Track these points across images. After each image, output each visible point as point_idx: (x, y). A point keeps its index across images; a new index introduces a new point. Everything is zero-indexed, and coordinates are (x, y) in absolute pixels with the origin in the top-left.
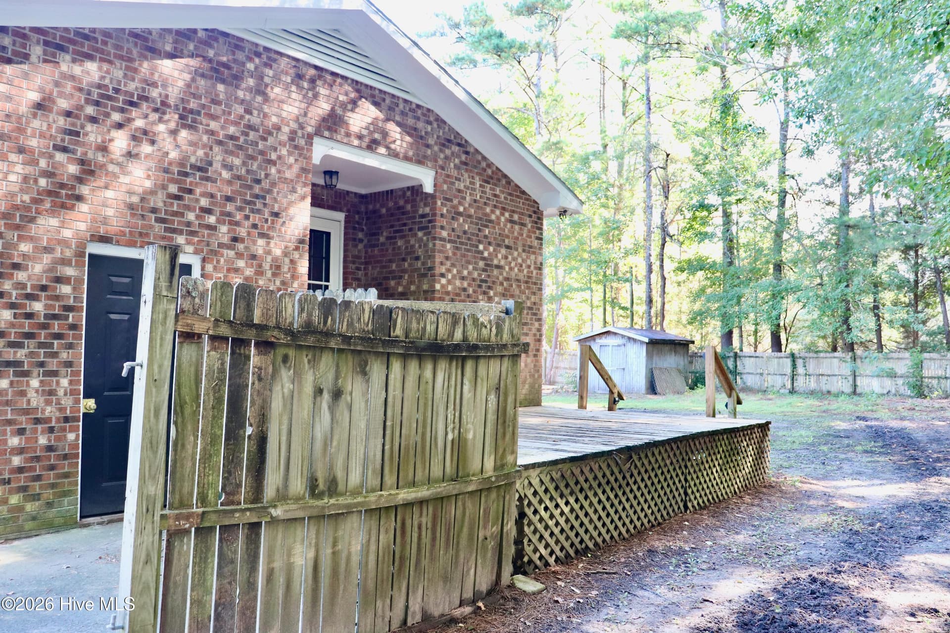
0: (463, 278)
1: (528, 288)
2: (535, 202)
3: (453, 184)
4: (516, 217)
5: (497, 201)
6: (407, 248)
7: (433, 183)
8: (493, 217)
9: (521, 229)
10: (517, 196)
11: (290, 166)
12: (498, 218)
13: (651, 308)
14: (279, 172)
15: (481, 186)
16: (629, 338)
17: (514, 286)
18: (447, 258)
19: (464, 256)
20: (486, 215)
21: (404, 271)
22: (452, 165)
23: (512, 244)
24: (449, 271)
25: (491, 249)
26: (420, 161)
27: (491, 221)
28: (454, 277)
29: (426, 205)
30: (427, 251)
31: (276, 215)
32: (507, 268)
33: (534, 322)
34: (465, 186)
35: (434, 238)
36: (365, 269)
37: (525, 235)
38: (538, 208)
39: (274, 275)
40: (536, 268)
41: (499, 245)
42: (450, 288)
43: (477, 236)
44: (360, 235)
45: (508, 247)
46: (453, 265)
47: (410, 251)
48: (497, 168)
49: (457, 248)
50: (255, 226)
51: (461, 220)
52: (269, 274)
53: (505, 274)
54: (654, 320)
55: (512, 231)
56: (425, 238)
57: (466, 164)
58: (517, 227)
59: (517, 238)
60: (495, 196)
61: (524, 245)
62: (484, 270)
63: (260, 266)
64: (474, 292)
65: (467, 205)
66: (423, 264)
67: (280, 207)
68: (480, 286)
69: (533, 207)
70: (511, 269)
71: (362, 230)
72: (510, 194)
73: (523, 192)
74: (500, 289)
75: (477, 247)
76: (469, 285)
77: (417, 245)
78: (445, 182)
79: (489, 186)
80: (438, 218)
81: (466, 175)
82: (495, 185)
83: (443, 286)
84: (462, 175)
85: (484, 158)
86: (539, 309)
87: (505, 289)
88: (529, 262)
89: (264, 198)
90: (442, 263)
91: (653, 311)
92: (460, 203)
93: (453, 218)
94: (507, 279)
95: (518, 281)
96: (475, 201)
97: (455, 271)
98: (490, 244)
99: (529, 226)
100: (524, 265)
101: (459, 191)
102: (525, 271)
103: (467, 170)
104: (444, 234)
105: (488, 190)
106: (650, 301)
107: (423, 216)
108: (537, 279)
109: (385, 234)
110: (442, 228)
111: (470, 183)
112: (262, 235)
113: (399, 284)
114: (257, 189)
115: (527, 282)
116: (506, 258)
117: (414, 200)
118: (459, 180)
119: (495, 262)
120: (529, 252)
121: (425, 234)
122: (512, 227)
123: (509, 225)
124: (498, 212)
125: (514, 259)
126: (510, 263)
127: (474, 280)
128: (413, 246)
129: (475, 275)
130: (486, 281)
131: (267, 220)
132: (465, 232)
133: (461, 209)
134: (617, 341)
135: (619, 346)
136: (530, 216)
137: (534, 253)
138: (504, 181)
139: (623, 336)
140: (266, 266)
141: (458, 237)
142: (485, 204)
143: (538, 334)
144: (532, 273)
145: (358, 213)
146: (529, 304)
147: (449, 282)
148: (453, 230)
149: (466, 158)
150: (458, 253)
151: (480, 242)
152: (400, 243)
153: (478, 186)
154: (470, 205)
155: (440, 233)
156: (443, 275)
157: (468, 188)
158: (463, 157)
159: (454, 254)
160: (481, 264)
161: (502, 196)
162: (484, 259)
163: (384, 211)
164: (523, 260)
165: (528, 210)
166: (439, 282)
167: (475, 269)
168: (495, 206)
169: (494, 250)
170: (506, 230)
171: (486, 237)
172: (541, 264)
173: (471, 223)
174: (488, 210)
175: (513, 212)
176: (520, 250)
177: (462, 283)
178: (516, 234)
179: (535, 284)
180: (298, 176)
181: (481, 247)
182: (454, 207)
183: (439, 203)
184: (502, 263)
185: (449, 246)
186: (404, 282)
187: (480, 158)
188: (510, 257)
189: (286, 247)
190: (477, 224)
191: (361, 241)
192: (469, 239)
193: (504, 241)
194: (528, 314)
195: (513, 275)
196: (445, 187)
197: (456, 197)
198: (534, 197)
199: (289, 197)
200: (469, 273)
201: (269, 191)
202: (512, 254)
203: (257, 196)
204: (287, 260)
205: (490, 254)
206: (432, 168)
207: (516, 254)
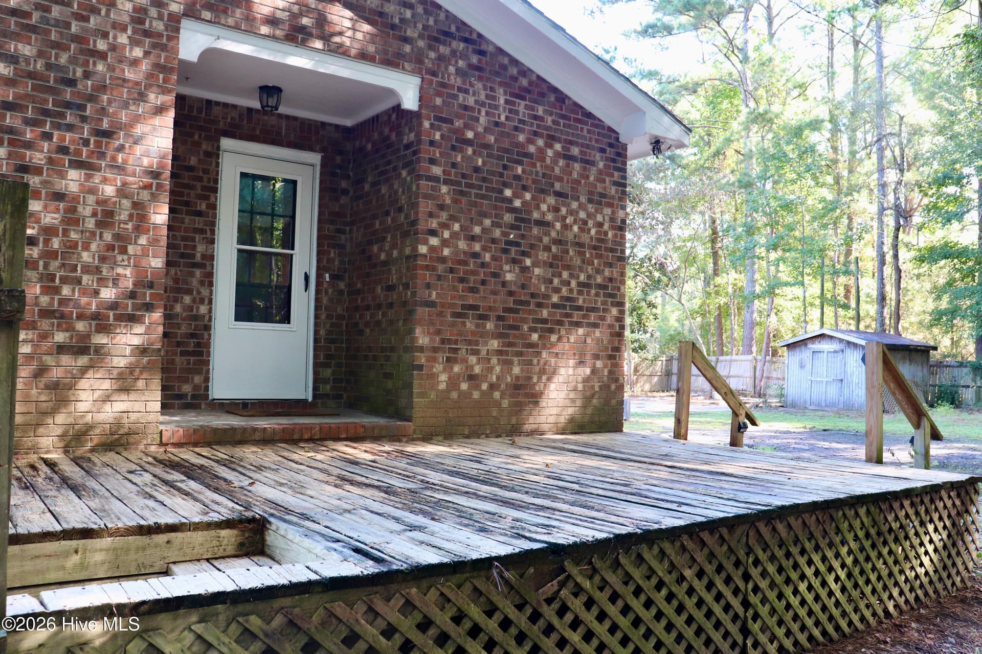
0: (473, 238)
1: (599, 256)
2: (610, 129)
3: (455, 97)
4: (575, 151)
5: (538, 126)
6: (390, 196)
7: (418, 95)
8: (532, 149)
9: (585, 169)
10: (576, 120)
11: (135, 62)
12: (541, 151)
13: (883, 307)
14: (111, 68)
15: (507, 102)
16: (849, 343)
17: (571, 253)
18: (442, 207)
19: (475, 204)
20: (518, 145)
21: (387, 230)
22: (452, 69)
23: (567, 190)
24: (445, 226)
25: (528, 196)
26: (391, 61)
27: (528, 155)
28: (454, 235)
29: (411, 131)
30: (410, 197)
31: (108, 134)
32: (558, 225)
33: (609, 307)
34: (476, 102)
35: (419, 177)
36: (351, 231)
37: (592, 178)
38: (617, 139)
39: (100, 224)
40: (612, 228)
41: (543, 191)
42: (446, 252)
43: (501, 175)
44: (344, 184)
45: (558, 194)
46: (453, 218)
47: (394, 200)
48: (539, 77)
49: (462, 193)
50: (63, 150)
51: (470, 151)
52: (90, 224)
53: (553, 234)
54: (887, 321)
55: (567, 170)
56: (408, 178)
57: (479, 69)
58: (577, 166)
59: (578, 182)
60: (536, 117)
61: (591, 193)
62: (513, 227)
63: (73, 210)
64: (494, 258)
65: (480, 129)
66: (407, 216)
67: (112, 123)
68: (505, 251)
69: (610, 137)
70: (565, 227)
71: (348, 177)
72: (564, 117)
73: (589, 115)
74: (543, 256)
75: (501, 192)
76: (484, 249)
77: (400, 190)
78: (439, 94)
79: (523, 103)
80: (425, 147)
81: (479, 85)
82: (535, 102)
83: (432, 249)
84: (471, 85)
85: (515, 62)
86: (619, 289)
87: (555, 257)
88: (599, 218)
89: (82, 108)
90: (431, 215)
91: (886, 311)
92: (467, 126)
93: (453, 148)
94: (557, 242)
95: (580, 245)
96: (497, 124)
97: (457, 227)
98: (525, 188)
99: (601, 165)
100: (590, 223)
101: (466, 108)
102: (593, 232)
103: (480, 79)
104: (437, 170)
105: (521, 109)
106: (882, 298)
107: (408, 146)
108: (615, 242)
109: (370, 179)
110: (432, 161)
111: (487, 97)
112: (78, 164)
113: (381, 249)
114: (68, 94)
115: (595, 248)
116: (556, 210)
117: (399, 126)
118: (466, 91)
119: (536, 215)
120: (600, 203)
121: (409, 173)
122: (568, 165)
123: (561, 162)
124: (540, 142)
125: (571, 212)
126: (564, 218)
127: (494, 241)
128: (396, 192)
129: (497, 233)
130: (517, 244)
131: (86, 143)
132: (477, 170)
133: (470, 135)
134: (833, 346)
135: (835, 352)
136: (603, 151)
137: (610, 205)
138: (552, 98)
139: (841, 340)
140: (86, 211)
141: (464, 176)
142: (516, 129)
143: (617, 324)
144: (606, 234)
145: (341, 153)
146: (599, 280)
147: (445, 243)
148: (454, 165)
149: (480, 61)
150: (464, 200)
151: (506, 185)
152: (384, 190)
153: (502, 101)
154: (486, 129)
155: (429, 169)
156: (433, 233)
157: (483, 104)
158: (474, 59)
159: (455, 201)
160: (508, 218)
161: (550, 119)
162: (514, 210)
163: (369, 146)
164: (589, 215)
165: (597, 141)
166: (426, 242)
167: (495, 225)
168: (536, 134)
169: (533, 198)
170: (557, 170)
171: (517, 178)
172: (623, 221)
173: (489, 156)
174: (521, 138)
175: (571, 143)
176: (583, 199)
177: (469, 246)
178: (575, 175)
179: (612, 250)
180: (150, 76)
181: (508, 193)
182: (456, 131)
183: (426, 124)
184: (549, 217)
185: (444, 189)
186: (387, 246)
187: (506, 61)
188: (564, 210)
189: (124, 184)
190: (500, 158)
191: (345, 192)
192: (484, 180)
193: (552, 185)
194: (597, 295)
195: (570, 236)
196: (439, 101)
197: (459, 117)
198: (608, 122)
199: (132, 108)
200: (484, 230)
201: (92, 98)
202: (568, 205)
203: (68, 105)
204: (126, 203)
205: (524, 203)
206: (413, 72)
207: (575, 205)
